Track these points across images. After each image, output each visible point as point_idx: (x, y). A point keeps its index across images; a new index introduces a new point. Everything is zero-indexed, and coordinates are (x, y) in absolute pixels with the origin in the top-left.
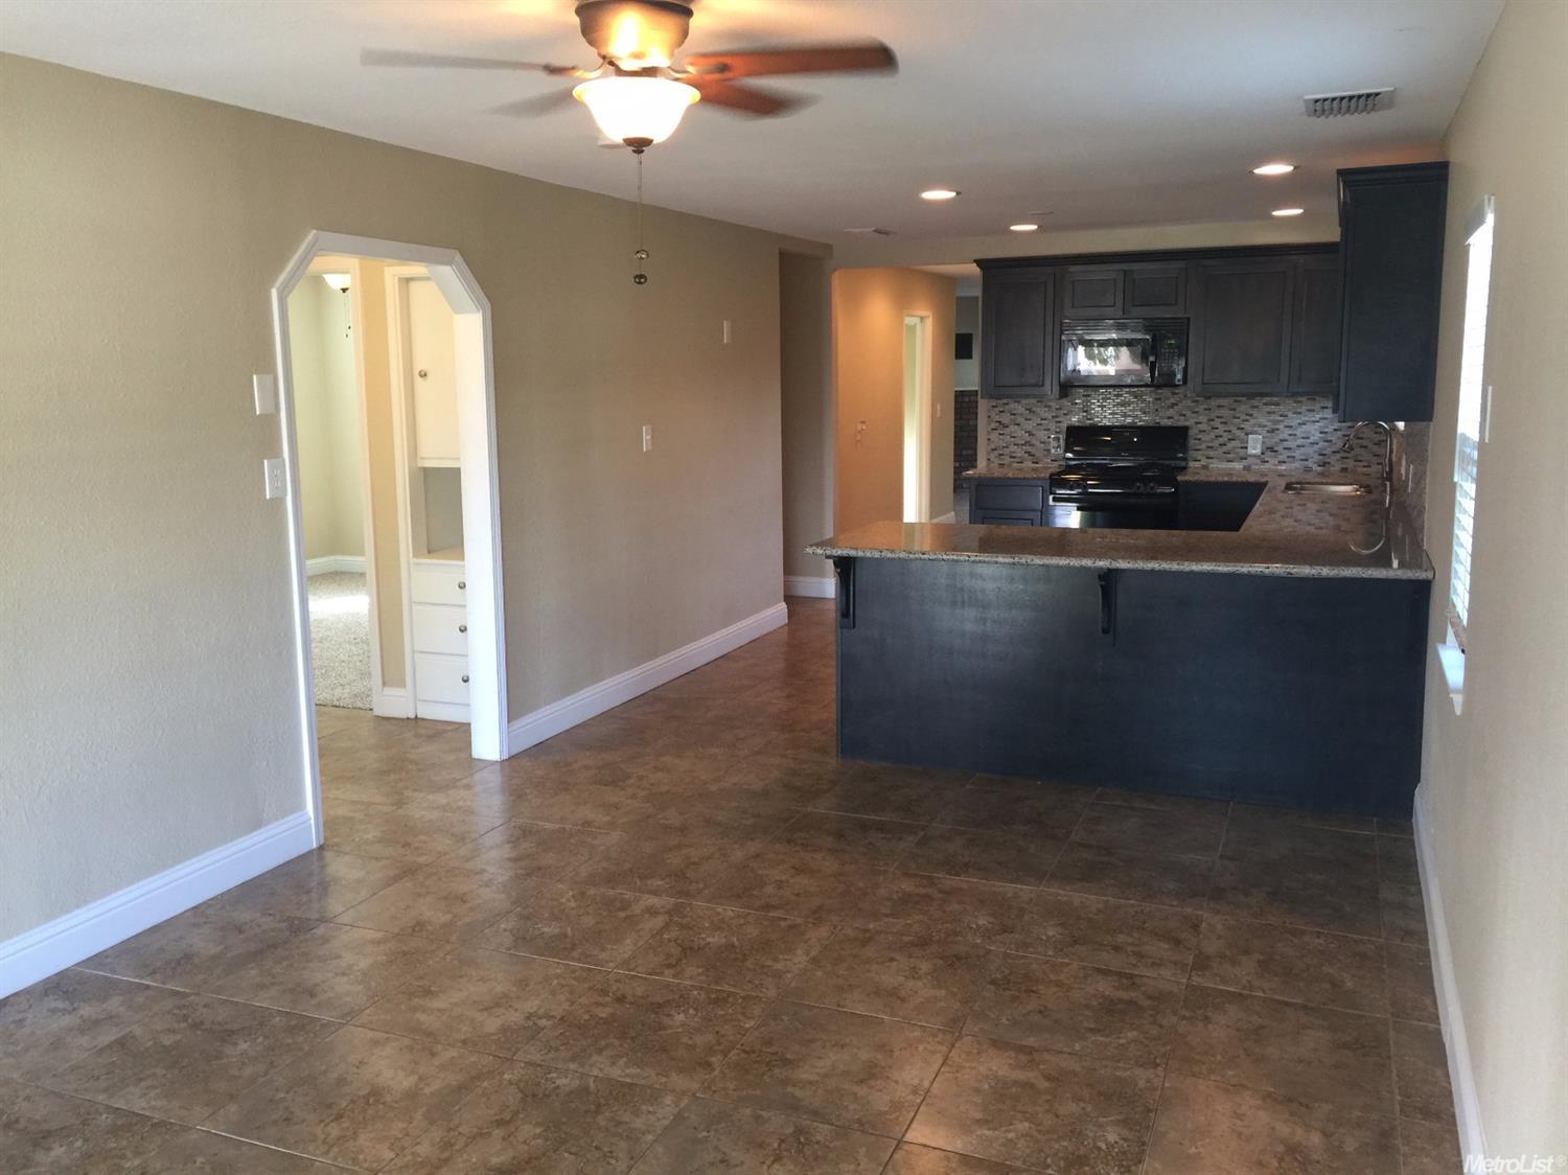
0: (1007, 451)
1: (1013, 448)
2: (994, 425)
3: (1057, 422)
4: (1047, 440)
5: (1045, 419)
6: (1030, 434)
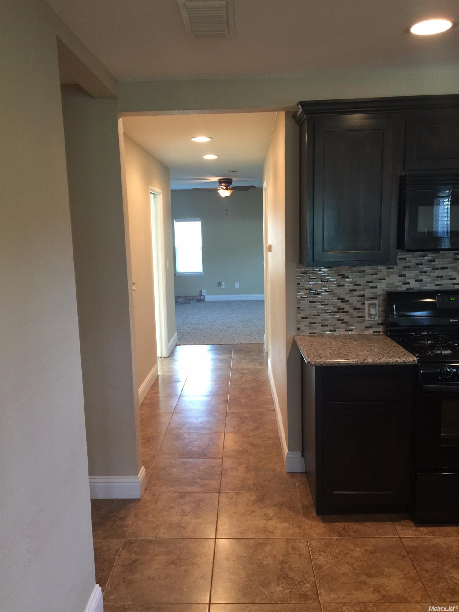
0: (318, 319)
1: (325, 315)
2: (303, 293)
3: (372, 287)
4: (361, 307)
5: (360, 285)
6: (343, 300)
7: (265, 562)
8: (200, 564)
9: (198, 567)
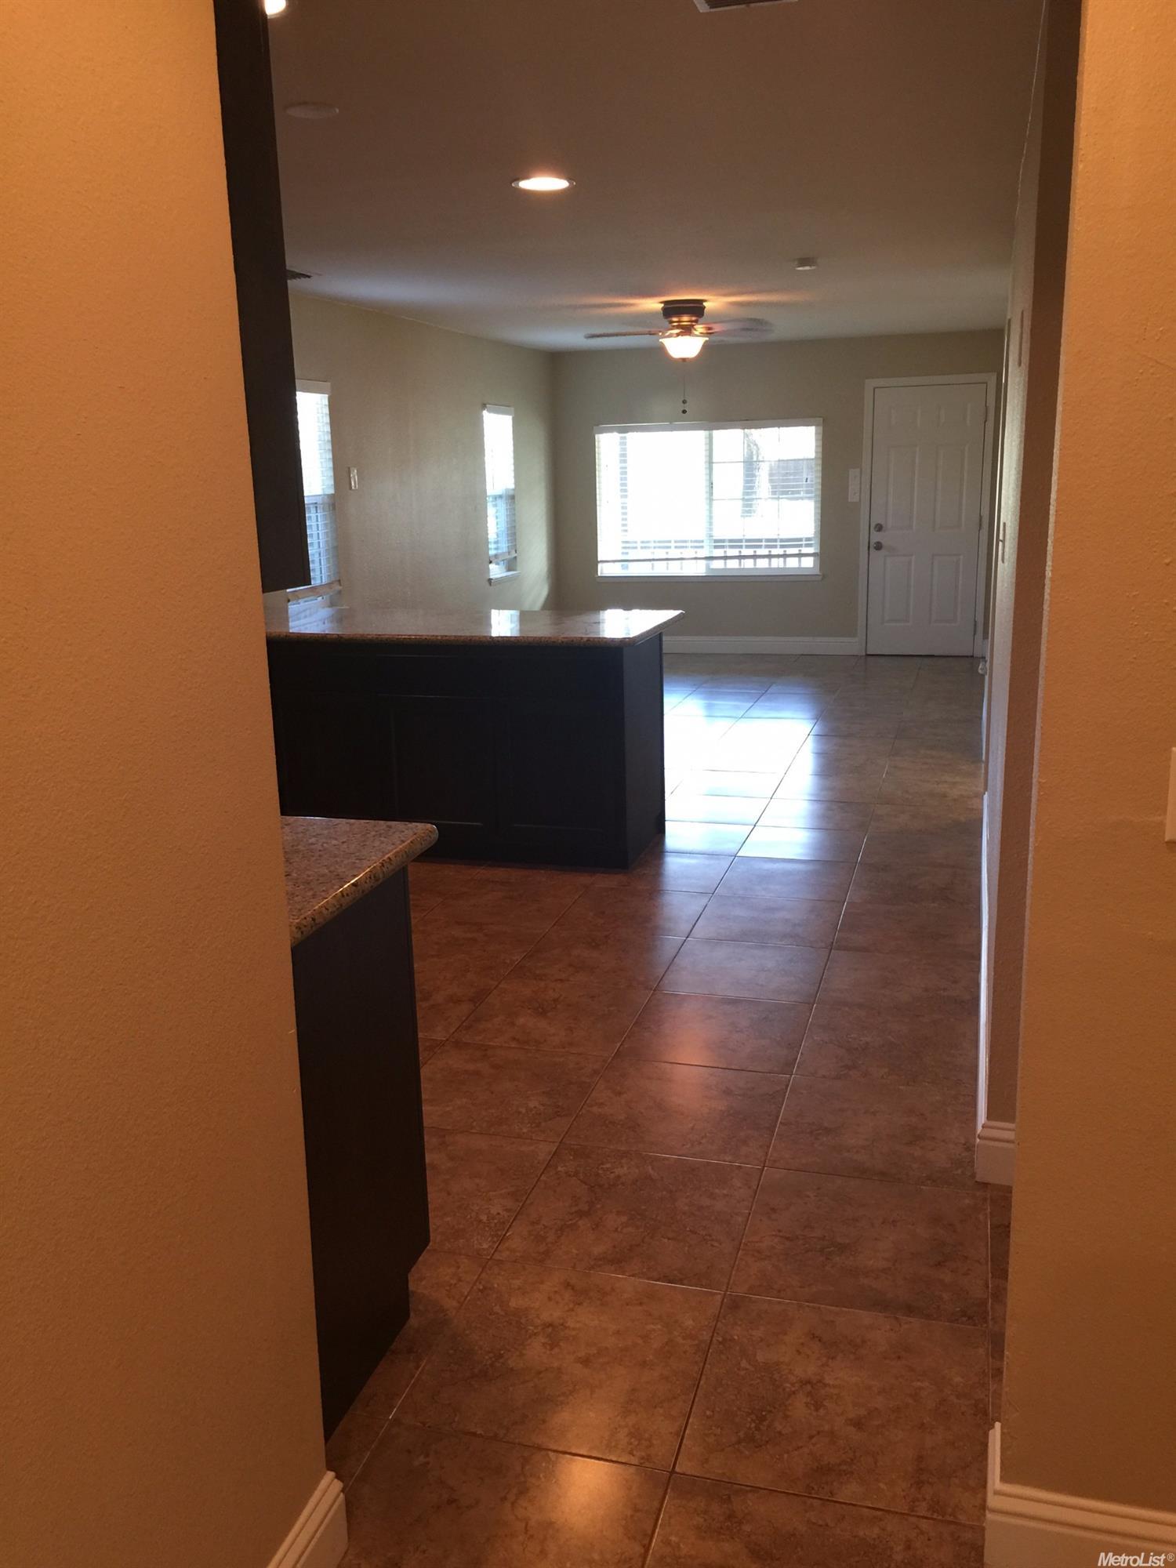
7: (624, 1219)
8: (776, 1236)
9: (780, 1231)
